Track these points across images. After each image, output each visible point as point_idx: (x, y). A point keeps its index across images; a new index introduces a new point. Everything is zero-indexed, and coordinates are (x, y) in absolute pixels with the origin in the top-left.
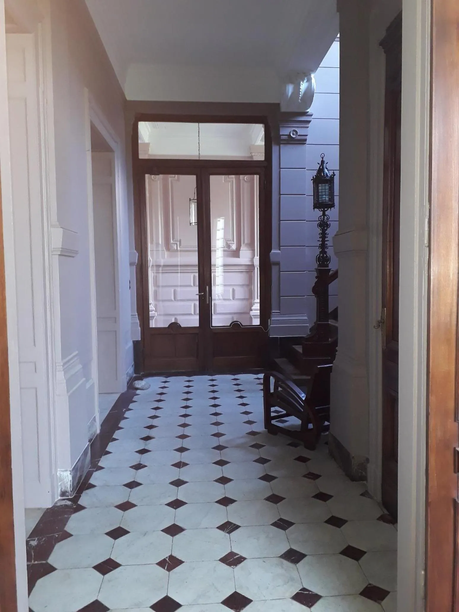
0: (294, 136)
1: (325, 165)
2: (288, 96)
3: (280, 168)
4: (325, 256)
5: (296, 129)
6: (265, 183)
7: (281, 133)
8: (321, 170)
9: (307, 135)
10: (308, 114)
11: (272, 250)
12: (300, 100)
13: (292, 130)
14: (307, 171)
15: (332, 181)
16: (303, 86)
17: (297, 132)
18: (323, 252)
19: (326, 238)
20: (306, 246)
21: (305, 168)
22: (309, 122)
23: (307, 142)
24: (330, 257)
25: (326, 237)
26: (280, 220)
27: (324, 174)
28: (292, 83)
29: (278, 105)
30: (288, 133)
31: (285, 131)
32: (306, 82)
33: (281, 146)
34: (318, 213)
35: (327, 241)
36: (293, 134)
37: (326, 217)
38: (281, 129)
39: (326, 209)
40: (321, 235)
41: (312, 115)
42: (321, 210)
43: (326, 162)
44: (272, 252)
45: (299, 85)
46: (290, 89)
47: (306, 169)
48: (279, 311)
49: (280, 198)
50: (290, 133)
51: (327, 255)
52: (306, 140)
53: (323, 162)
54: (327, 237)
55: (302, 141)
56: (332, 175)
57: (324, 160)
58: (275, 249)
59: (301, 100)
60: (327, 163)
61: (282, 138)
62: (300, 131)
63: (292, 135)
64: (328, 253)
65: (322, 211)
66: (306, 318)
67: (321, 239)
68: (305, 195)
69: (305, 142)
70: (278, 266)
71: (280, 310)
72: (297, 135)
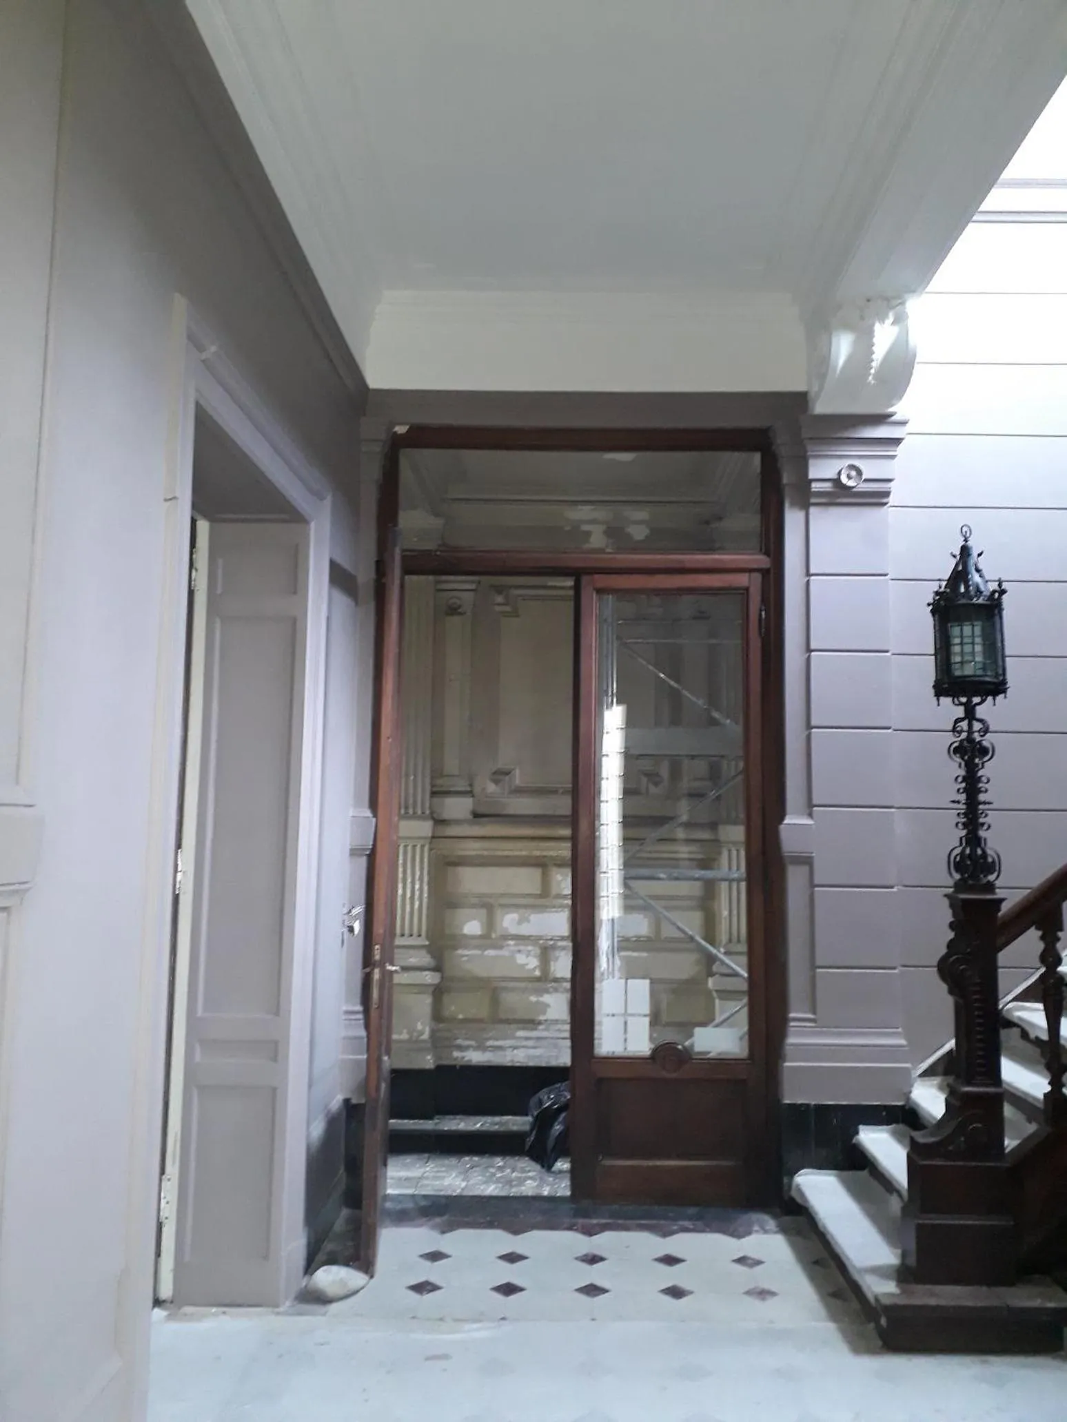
0: (851, 483)
1: (972, 562)
2: (836, 367)
3: (808, 574)
4: (979, 852)
5: (856, 463)
6: (764, 616)
7: (811, 476)
8: (960, 575)
9: (890, 480)
10: (893, 418)
11: (787, 817)
12: (870, 378)
13: (847, 465)
14: (891, 582)
15: (996, 611)
16: (884, 336)
17: (859, 472)
18: (973, 838)
19: (981, 792)
20: (896, 805)
21: (886, 575)
22: (897, 441)
23: (892, 500)
24: (999, 856)
25: (979, 791)
26: (809, 726)
27: (967, 587)
28: (847, 326)
29: (800, 400)
30: (831, 474)
31: (823, 469)
32: (893, 323)
33: (812, 510)
34: (951, 709)
35: (985, 803)
36: (849, 477)
37: (977, 726)
38: (811, 462)
39: (976, 700)
40: (961, 782)
41: (903, 423)
42: (958, 700)
43: (975, 553)
44: (786, 821)
45: (870, 333)
46: (843, 347)
47: (887, 577)
48: (810, 1016)
49: (808, 660)
50: (839, 473)
51: (984, 852)
52: (887, 494)
53: (965, 551)
54: (986, 791)
55: (877, 498)
56: (994, 592)
57: (970, 543)
58: (798, 813)
59: (876, 377)
60: (980, 555)
61: (816, 488)
62: (870, 469)
63: (844, 479)
64: (989, 844)
65: (961, 704)
66: (903, 1042)
67: (963, 797)
68: (887, 651)
69: (885, 500)
70: (806, 869)
71: (814, 1013)
72: (861, 479)
